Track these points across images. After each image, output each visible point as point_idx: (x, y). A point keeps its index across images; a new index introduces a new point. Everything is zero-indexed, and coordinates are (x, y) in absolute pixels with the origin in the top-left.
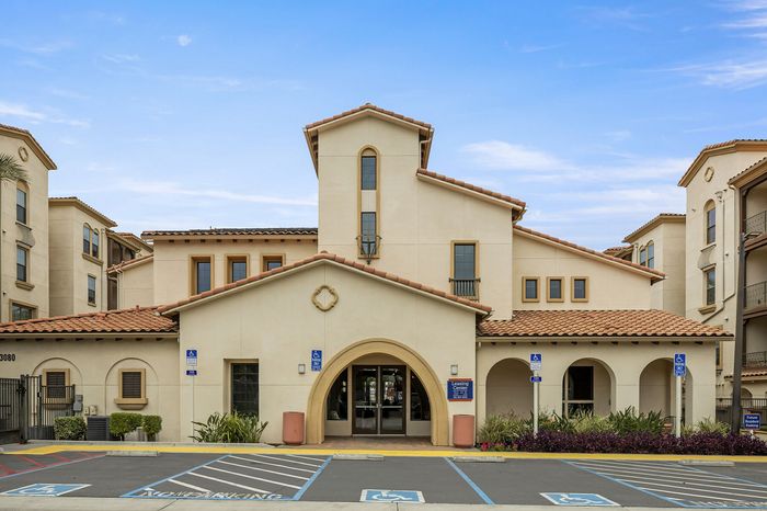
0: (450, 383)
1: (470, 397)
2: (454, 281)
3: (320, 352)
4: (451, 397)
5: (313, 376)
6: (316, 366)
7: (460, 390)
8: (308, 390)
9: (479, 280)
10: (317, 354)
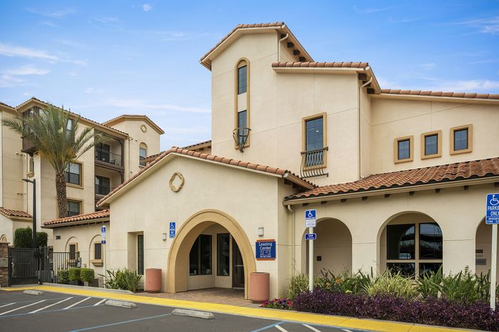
0: (257, 244)
1: (273, 256)
2: (306, 154)
3: (174, 224)
4: (258, 257)
5: (170, 241)
6: (172, 234)
7: (266, 250)
8: (167, 252)
9: (327, 149)
10: (173, 225)
